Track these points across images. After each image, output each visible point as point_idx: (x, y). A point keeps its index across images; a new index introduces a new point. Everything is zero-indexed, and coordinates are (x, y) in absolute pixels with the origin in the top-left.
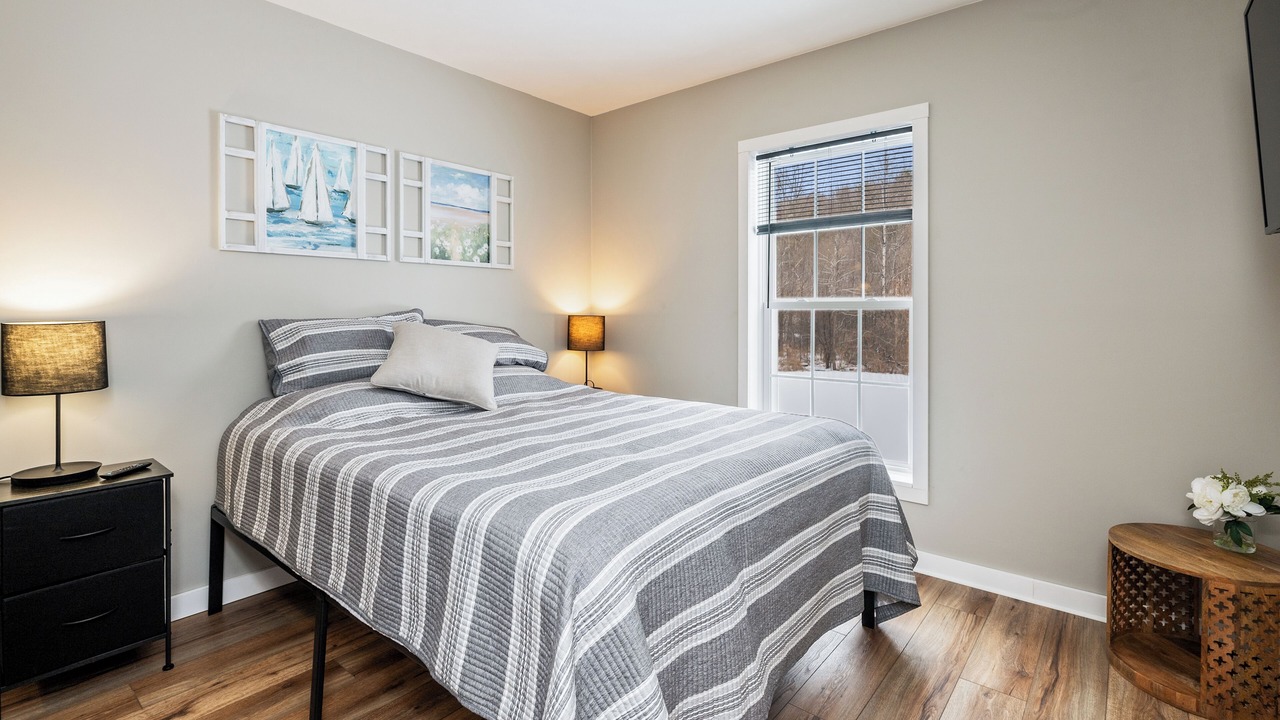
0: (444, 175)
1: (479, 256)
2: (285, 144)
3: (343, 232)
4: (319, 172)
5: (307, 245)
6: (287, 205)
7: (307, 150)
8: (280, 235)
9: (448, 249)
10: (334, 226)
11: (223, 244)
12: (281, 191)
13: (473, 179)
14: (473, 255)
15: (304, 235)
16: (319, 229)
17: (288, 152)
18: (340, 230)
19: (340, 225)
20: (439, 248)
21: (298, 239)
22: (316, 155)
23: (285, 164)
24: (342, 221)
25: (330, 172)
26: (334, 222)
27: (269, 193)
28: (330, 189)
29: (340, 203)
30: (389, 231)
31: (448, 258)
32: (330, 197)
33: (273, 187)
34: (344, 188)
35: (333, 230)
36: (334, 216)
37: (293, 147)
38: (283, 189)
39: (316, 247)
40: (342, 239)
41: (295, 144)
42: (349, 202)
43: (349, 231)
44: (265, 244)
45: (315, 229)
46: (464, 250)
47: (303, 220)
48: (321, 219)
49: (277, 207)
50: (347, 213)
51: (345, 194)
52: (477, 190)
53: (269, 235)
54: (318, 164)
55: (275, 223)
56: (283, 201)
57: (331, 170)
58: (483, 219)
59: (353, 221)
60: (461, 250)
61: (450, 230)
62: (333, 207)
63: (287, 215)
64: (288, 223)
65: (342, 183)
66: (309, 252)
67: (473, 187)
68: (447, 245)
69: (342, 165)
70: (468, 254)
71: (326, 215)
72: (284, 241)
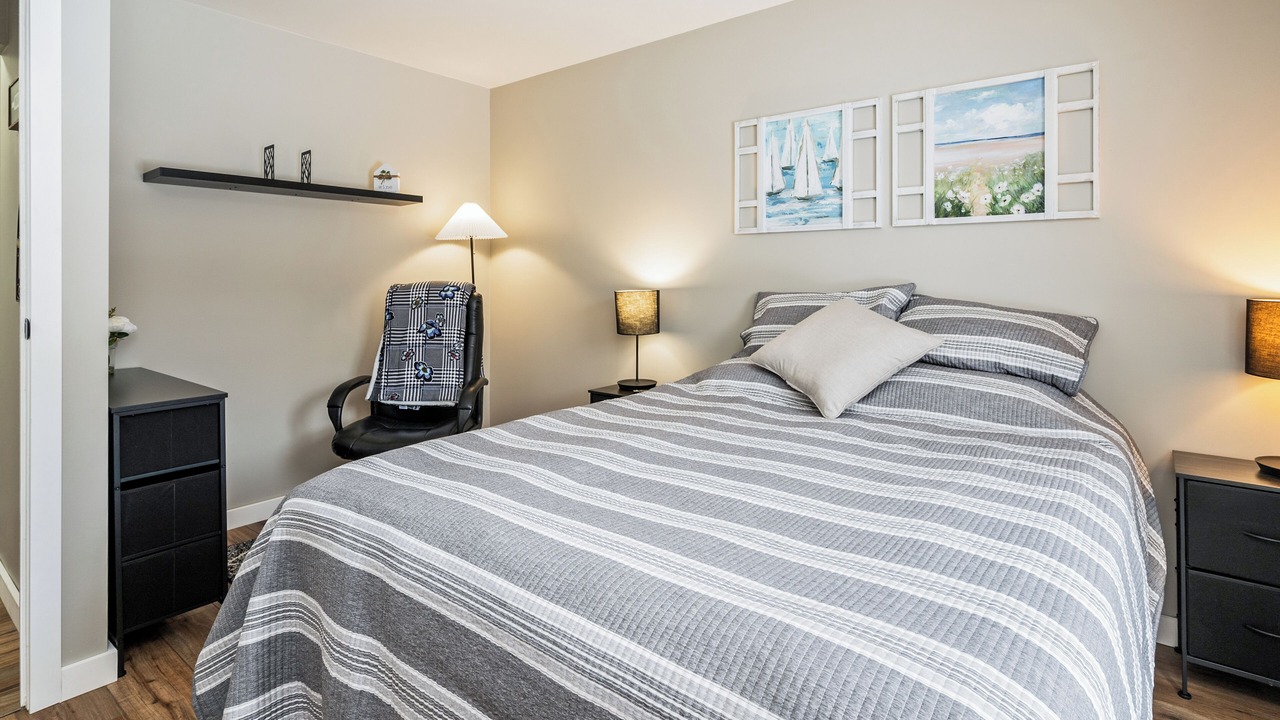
0: (962, 101)
1: (1024, 204)
2: (780, 130)
3: (831, 202)
4: (810, 146)
5: (798, 221)
6: (783, 186)
7: (799, 129)
8: (777, 215)
9: (966, 201)
10: (823, 198)
11: (736, 232)
12: (778, 172)
13: (1009, 92)
14: (1011, 204)
15: (797, 212)
16: (809, 203)
17: (783, 137)
18: (828, 201)
19: (829, 196)
20: (952, 202)
21: (791, 216)
22: (806, 131)
23: (781, 149)
24: (830, 192)
25: (819, 144)
26: (823, 194)
27: (769, 178)
28: (820, 161)
29: (829, 173)
30: (880, 193)
31: (967, 214)
32: (819, 169)
33: (772, 173)
34: (832, 157)
35: (822, 202)
36: (824, 187)
37: (788, 131)
38: (780, 171)
39: (806, 221)
40: (830, 210)
41: (790, 127)
42: (838, 170)
43: (837, 201)
44: (765, 225)
45: (805, 205)
46: (995, 199)
47: (795, 197)
48: (810, 194)
49: (775, 190)
50: (836, 183)
51: (833, 162)
52: (1020, 105)
53: (768, 217)
54: (809, 138)
55: (773, 204)
56: (779, 184)
57: (820, 141)
58: (1032, 147)
59: (840, 189)
60: (989, 199)
61: (969, 174)
62: (822, 179)
63: (783, 195)
64: (784, 202)
65: (831, 152)
66: (800, 227)
67: (1011, 103)
68: (965, 197)
69: (831, 133)
70: (1002, 204)
71: (816, 188)
72: (780, 220)
